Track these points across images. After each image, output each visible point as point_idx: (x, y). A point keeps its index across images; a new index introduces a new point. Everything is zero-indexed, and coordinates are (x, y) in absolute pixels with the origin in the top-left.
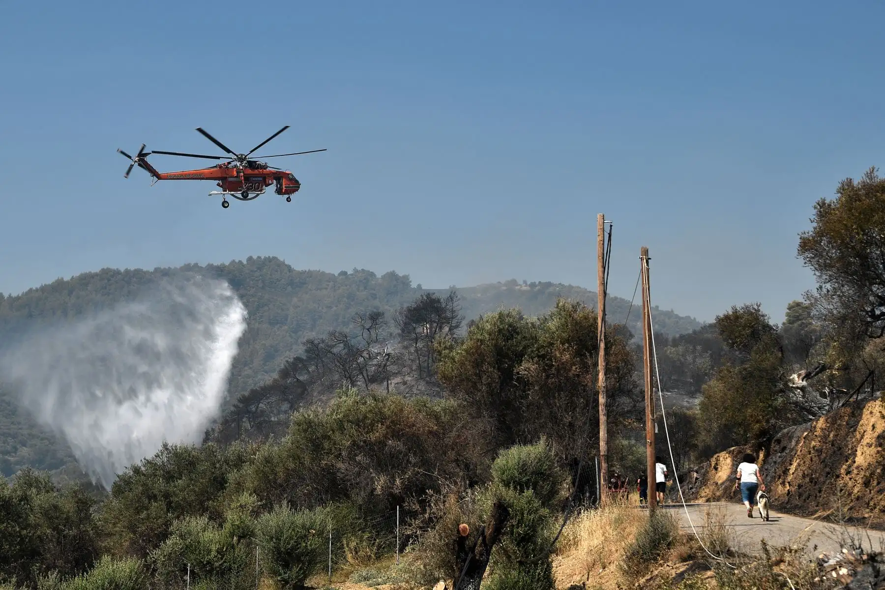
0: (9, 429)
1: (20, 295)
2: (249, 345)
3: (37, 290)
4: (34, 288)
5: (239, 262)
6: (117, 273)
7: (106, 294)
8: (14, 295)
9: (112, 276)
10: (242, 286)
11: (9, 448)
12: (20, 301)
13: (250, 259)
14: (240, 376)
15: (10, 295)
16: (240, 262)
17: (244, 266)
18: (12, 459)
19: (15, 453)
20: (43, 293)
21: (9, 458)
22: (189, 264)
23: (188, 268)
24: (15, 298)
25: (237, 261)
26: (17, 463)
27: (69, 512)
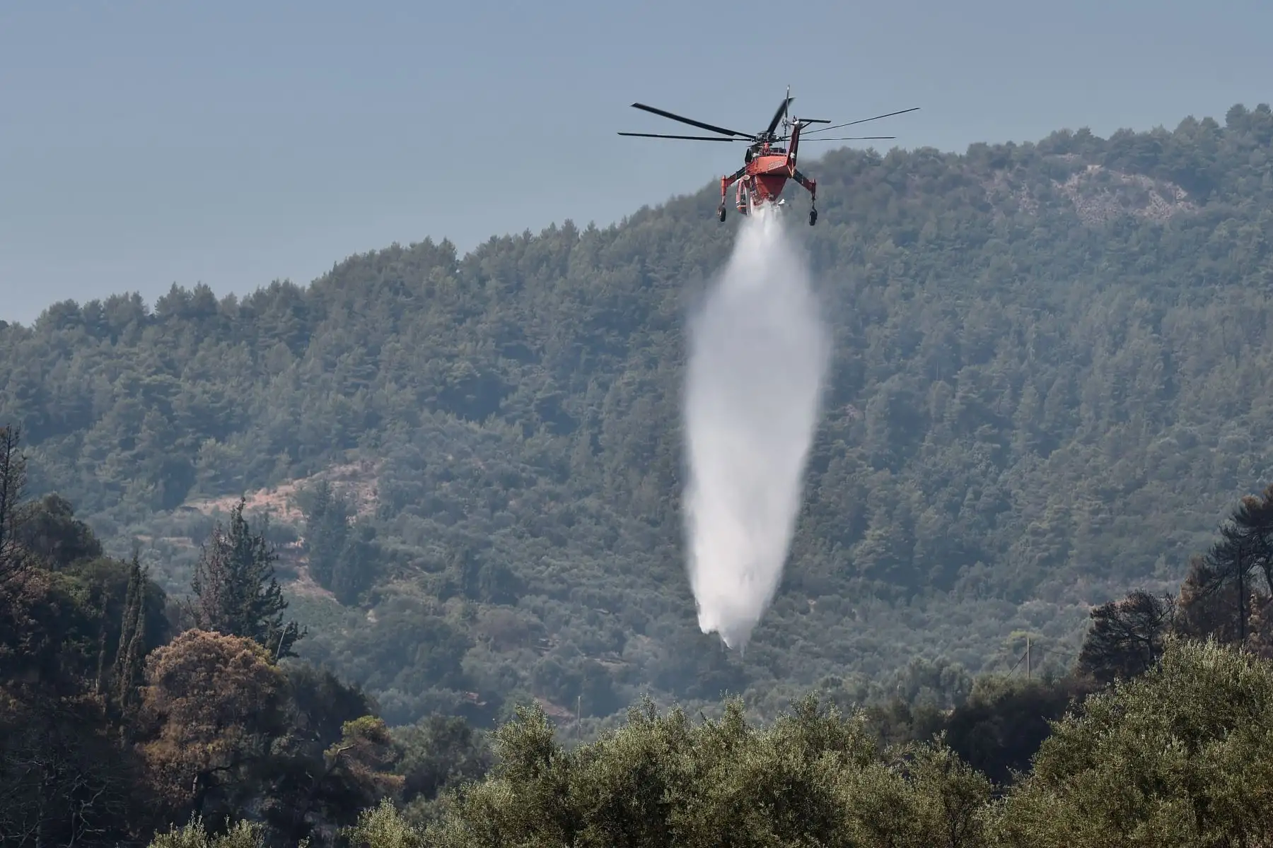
0: (601, 586)
1: (617, 227)
2: (1237, 357)
3: (659, 212)
4: (653, 207)
5: (1203, 124)
6: (868, 161)
7: (840, 222)
8: (602, 226)
9: (858, 171)
10: (1214, 192)
11: (603, 636)
12: (618, 240)
13: (1237, 113)
14: (1214, 445)
15: (591, 227)
16: (1209, 123)
17: (1219, 133)
18: (613, 667)
19: (619, 649)
20: (676, 219)
21: (604, 664)
22: (1065, 133)
23: (1062, 143)
24: (605, 233)
25: (1199, 119)
26: (625, 677)
27: (928, 816)
